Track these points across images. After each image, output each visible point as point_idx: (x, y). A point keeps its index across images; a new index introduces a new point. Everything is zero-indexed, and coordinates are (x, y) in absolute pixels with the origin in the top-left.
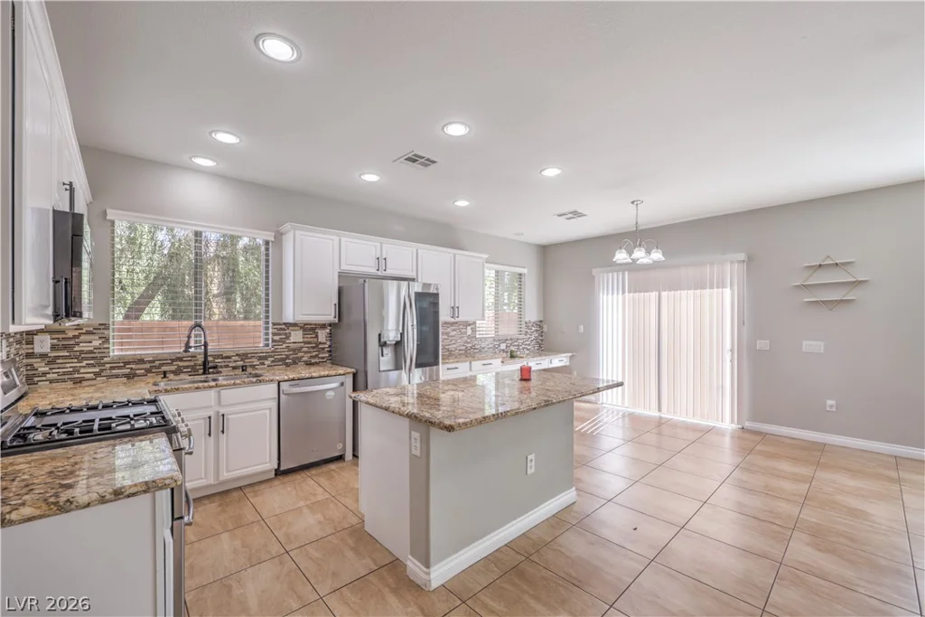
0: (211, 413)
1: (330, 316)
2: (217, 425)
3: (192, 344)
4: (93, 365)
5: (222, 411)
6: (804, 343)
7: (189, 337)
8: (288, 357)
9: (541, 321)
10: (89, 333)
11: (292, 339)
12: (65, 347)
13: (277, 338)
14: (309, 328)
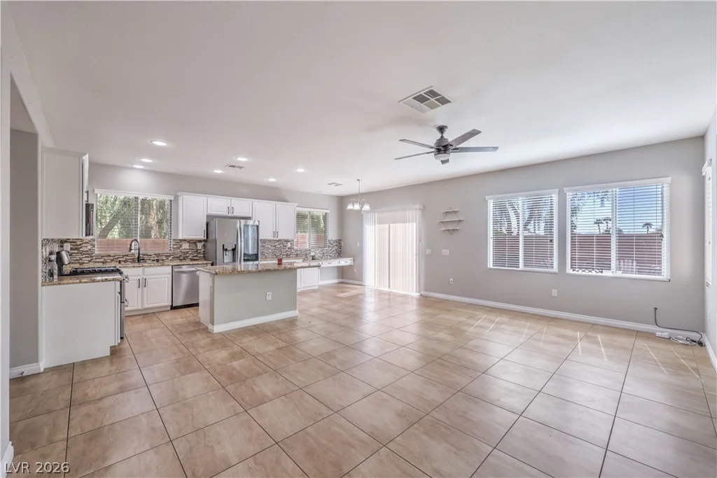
0: (140, 278)
1: (202, 237)
2: (142, 283)
3: (133, 248)
4: (88, 257)
5: (145, 277)
6: (443, 250)
7: (131, 245)
8: (181, 256)
9: (340, 240)
10: (86, 243)
11: (183, 247)
12: (76, 249)
13: (175, 246)
14: (193, 242)
